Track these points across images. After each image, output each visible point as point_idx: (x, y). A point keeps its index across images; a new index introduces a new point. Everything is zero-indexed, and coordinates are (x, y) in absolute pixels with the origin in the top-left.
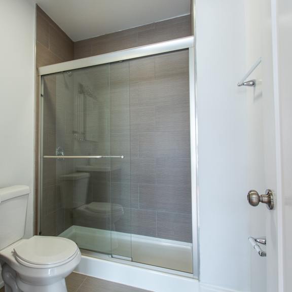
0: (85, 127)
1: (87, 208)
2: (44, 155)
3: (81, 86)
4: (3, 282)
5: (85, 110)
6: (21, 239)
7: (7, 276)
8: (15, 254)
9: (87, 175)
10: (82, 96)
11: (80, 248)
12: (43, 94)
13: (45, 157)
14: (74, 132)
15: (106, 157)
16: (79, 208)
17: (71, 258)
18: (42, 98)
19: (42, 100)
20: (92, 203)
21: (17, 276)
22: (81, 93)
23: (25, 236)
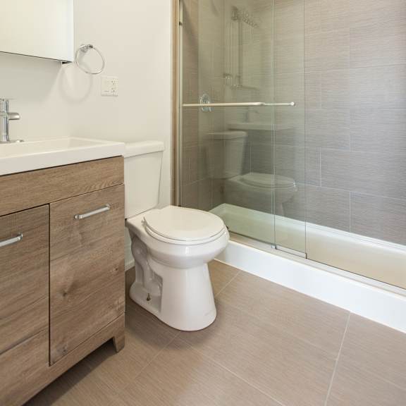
0: (240, 68)
1: (242, 180)
2: (183, 103)
3: (235, 10)
4: (134, 260)
5: (241, 43)
6: (154, 208)
7: (138, 252)
8: (145, 223)
9: (244, 134)
10: (236, 23)
11: (229, 231)
12: (181, 21)
13: (185, 105)
14: (225, 75)
15: (269, 104)
16: (231, 179)
17: (215, 237)
18: (181, 27)
19: (180, 29)
20: (250, 173)
21: (147, 252)
22: (235, 20)
23: (159, 206)
